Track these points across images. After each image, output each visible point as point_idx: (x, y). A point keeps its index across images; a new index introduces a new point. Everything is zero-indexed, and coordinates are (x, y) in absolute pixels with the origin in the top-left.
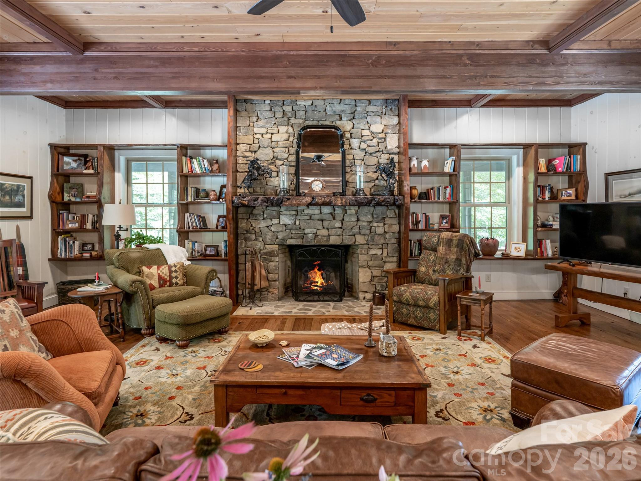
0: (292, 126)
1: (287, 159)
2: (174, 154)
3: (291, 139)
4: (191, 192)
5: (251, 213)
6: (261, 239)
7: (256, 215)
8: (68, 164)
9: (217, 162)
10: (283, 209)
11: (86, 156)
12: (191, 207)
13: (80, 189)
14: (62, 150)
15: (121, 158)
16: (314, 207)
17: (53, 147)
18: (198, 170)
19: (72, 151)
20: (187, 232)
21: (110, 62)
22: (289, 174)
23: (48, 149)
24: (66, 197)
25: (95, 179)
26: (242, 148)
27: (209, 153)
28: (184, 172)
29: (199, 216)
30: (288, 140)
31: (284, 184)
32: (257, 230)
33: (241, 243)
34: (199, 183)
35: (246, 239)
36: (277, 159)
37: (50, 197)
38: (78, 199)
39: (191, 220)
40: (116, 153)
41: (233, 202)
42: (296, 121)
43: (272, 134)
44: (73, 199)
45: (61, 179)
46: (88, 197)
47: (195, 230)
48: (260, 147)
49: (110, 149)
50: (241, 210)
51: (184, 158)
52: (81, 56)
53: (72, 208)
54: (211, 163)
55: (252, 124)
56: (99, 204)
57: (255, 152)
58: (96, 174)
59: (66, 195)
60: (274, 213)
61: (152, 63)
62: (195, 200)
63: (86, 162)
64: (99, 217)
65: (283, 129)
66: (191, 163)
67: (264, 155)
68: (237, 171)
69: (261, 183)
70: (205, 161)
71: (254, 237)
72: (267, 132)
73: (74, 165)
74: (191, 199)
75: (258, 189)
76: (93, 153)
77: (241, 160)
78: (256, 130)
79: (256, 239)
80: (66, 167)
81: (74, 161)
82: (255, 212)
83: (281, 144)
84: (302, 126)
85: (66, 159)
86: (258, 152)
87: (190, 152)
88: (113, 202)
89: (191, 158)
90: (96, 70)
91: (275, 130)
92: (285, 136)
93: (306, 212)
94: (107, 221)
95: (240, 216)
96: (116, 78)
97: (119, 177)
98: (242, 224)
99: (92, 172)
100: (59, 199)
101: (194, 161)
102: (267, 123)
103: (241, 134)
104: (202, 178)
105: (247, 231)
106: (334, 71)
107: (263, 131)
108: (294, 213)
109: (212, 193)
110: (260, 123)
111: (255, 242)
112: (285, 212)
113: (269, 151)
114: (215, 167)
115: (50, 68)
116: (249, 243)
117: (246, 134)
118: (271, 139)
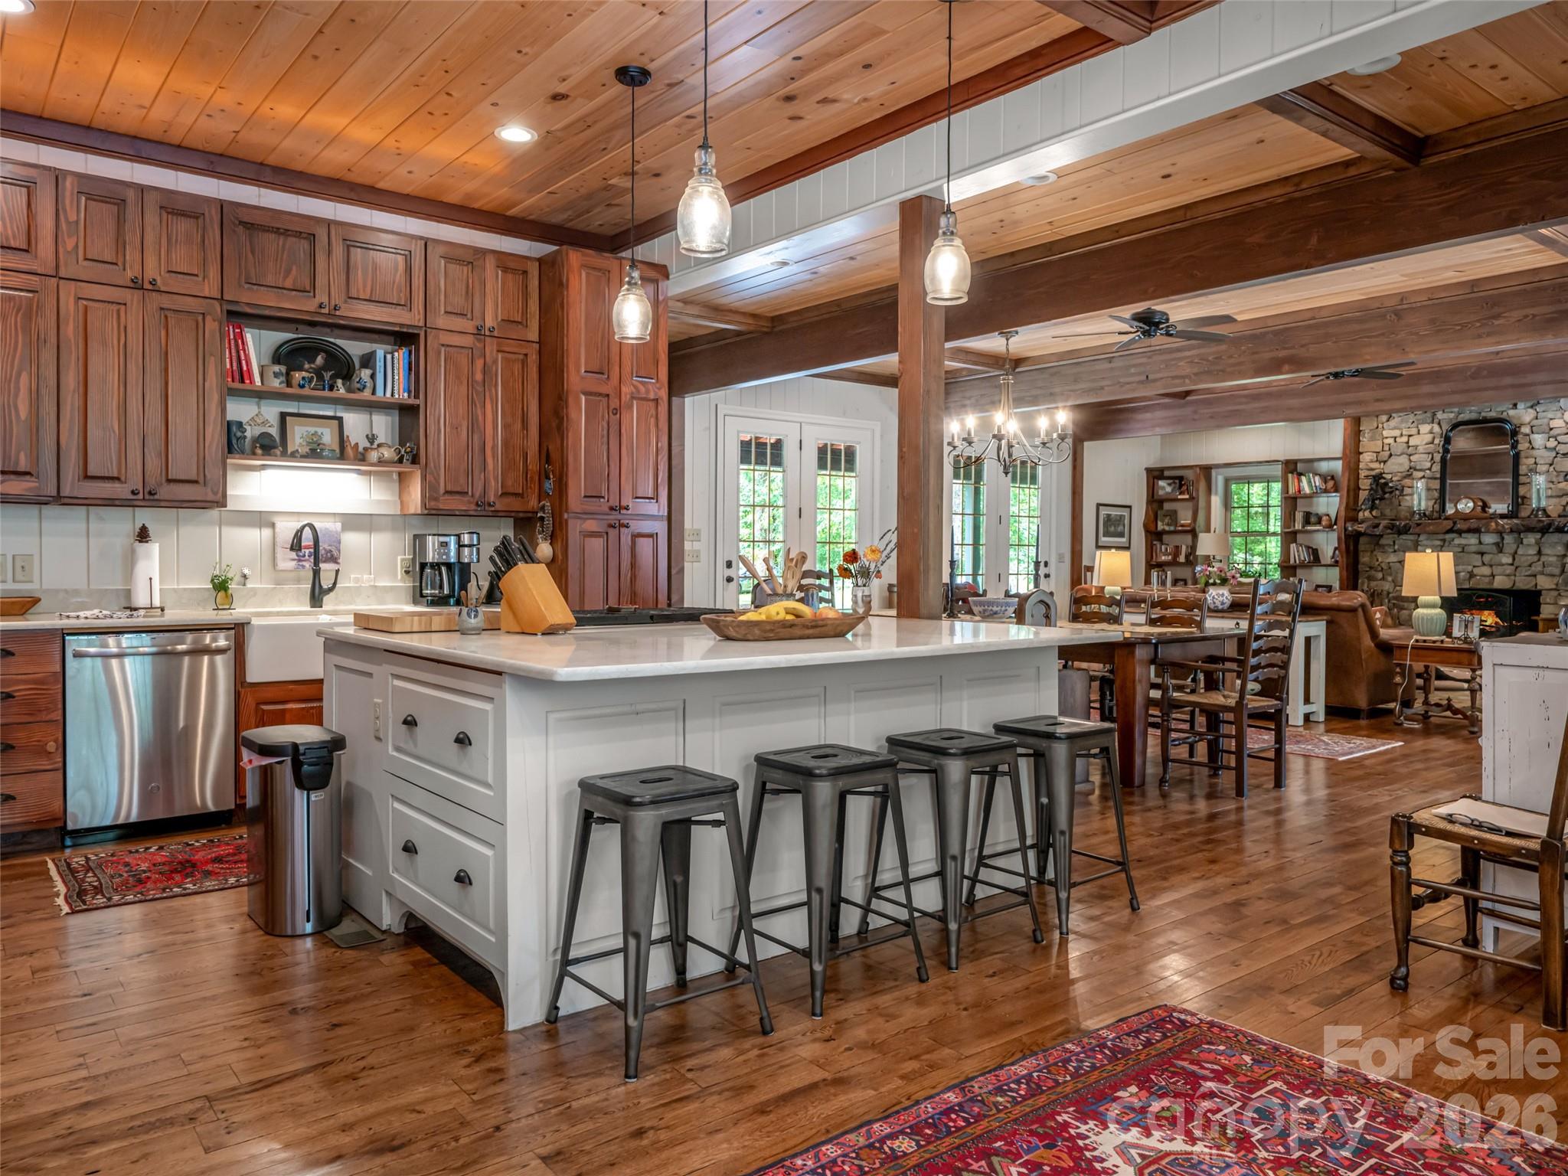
0: (1439, 424)
1: (1430, 469)
2: (1278, 470)
3: (1437, 441)
4: (1299, 516)
5: (1377, 544)
6: (1390, 579)
7: (1383, 546)
8: (1163, 488)
9: (1333, 478)
10: (1422, 538)
11: (1181, 478)
12: (1299, 536)
13: (1173, 515)
14: (1156, 473)
15: (1219, 480)
16: (1469, 535)
17: (1149, 471)
18: (1307, 490)
19: (1167, 473)
20: (1294, 568)
21: (1208, 403)
22: (1428, 489)
23: (1145, 472)
24: (1160, 526)
25: (1190, 504)
26: (1366, 458)
27: (1324, 467)
28: (1290, 492)
29: (1308, 548)
30: (1432, 443)
31: (1420, 504)
32: (1385, 567)
33: (1363, 583)
34: (1311, 505)
35: (1370, 578)
36: (1415, 470)
37: (1145, 526)
38: (1172, 528)
39: (1298, 554)
40: (1214, 472)
41: (1346, 529)
42: (1445, 416)
43: (1410, 436)
44: (1167, 528)
45: (1155, 505)
46: (1182, 526)
47: (1303, 565)
48: (1391, 455)
49: (1207, 470)
50: (1363, 540)
51: (1290, 475)
52: (1182, 401)
53: (1165, 538)
54: (1325, 478)
55: (1380, 426)
56: (1193, 533)
57: (1385, 462)
58: (1192, 498)
59: (1159, 523)
60: (1410, 543)
61: (1244, 400)
62: (1303, 527)
63: (1181, 486)
64: (1193, 548)
65: (1425, 428)
66: (1299, 481)
67: (1396, 467)
68: (1359, 489)
69: (1391, 503)
70: (1317, 478)
71: (1380, 575)
72: (1402, 435)
73: (1169, 489)
74: (1298, 526)
75: (1387, 512)
76: (1189, 475)
77: (1362, 474)
78: (1385, 433)
79: (1383, 579)
80: (1161, 492)
81: (1169, 484)
82: (1383, 541)
83: (1421, 449)
84: (1454, 422)
85: (1161, 483)
86: (1389, 463)
87: (1300, 467)
88: (1208, 530)
89: (1300, 474)
90: (1195, 412)
91: (1414, 431)
92: (1429, 437)
93: (1457, 541)
94: (1201, 551)
95: (1361, 547)
96: (1212, 417)
97: (1216, 501)
98: (1364, 559)
99: (1187, 497)
100: (1152, 528)
101: (1303, 478)
102: (1402, 421)
103: (1365, 440)
104: (1315, 499)
105: (1371, 568)
106: (1427, 389)
107: (1397, 433)
108: (1439, 543)
109: (1324, 518)
110: (1392, 423)
111: (1383, 582)
112: (1425, 542)
113: (1404, 459)
114: (1331, 484)
115: (1159, 414)
116: (1373, 584)
117: (1372, 439)
118: (1408, 443)
